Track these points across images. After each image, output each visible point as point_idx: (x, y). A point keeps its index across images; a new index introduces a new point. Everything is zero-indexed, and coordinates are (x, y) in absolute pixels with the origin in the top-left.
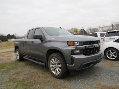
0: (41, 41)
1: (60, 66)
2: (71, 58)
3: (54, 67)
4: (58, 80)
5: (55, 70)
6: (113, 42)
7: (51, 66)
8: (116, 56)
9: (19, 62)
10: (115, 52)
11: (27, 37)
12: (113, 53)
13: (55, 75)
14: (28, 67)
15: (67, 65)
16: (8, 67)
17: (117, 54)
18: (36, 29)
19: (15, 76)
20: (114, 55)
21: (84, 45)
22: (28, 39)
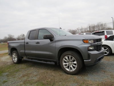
0: (51, 41)
1: (75, 62)
2: (88, 54)
3: (68, 65)
4: (75, 76)
5: (70, 67)
6: (105, 40)
7: (64, 64)
8: (108, 52)
9: (17, 65)
10: (107, 49)
11: (29, 38)
12: (105, 50)
13: (70, 72)
14: (32, 68)
15: (85, 61)
16: (8, 71)
17: (109, 50)
18: (39, 29)
19: (26, 78)
20: (106, 51)
21: (96, 42)
22: (30, 39)
